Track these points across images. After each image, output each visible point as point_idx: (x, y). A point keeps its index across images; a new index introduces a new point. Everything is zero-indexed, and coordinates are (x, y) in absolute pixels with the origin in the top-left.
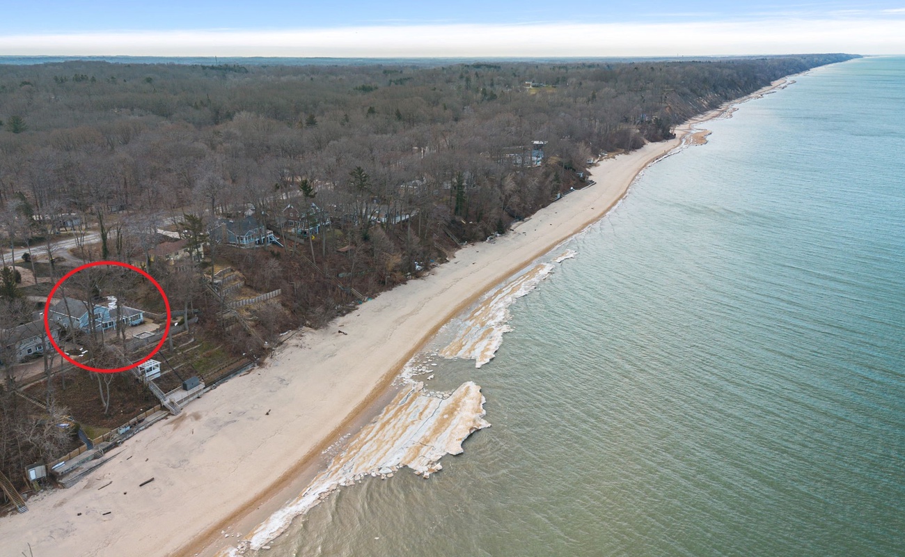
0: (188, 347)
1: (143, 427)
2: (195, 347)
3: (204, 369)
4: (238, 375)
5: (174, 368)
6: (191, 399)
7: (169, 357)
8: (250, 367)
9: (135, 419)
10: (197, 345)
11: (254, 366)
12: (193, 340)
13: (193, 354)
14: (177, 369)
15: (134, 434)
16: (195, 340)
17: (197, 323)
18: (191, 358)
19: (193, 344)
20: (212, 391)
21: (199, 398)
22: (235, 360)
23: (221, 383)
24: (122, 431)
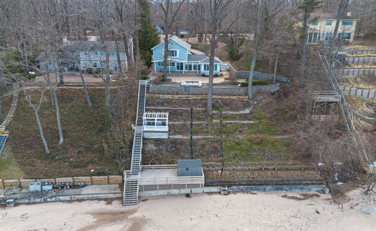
0: (234, 117)
1: (67, 198)
2: (245, 122)
3: (236, 156)
4: (283, 193)
5: (194, 137)
6: (176, 191)
7: (199, 119)
8: (314, 190)
9: (70, 179)
10: (249, 120)
11: (324, 192)
12: (247, 111)
13: (236, 130)
14: (198, 140)
15: (46, 201)
16: (251, 113)
17: (273, 94)
18: (227, 133)
19: (245, 117)
20: (218, 196)
21: (188, 196)
22: (298, 166)
23: (242, 191)
24: (35, 187)
